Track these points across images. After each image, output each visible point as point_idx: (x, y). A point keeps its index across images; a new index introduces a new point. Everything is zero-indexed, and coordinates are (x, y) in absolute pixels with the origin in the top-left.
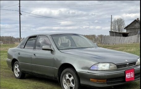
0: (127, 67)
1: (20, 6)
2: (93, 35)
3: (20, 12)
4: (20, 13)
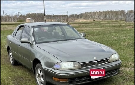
0: (95, 65)
2: (123, 11)
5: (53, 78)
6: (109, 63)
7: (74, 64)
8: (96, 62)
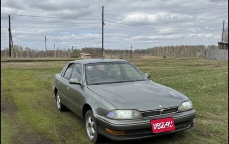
0: (161, 115)
1: (103, 15)
3: (103, 21)
4: (103, 23)
5: (107, 129)
6: (179, 112)
7: (133, 113)
8: (162, 110)
